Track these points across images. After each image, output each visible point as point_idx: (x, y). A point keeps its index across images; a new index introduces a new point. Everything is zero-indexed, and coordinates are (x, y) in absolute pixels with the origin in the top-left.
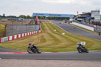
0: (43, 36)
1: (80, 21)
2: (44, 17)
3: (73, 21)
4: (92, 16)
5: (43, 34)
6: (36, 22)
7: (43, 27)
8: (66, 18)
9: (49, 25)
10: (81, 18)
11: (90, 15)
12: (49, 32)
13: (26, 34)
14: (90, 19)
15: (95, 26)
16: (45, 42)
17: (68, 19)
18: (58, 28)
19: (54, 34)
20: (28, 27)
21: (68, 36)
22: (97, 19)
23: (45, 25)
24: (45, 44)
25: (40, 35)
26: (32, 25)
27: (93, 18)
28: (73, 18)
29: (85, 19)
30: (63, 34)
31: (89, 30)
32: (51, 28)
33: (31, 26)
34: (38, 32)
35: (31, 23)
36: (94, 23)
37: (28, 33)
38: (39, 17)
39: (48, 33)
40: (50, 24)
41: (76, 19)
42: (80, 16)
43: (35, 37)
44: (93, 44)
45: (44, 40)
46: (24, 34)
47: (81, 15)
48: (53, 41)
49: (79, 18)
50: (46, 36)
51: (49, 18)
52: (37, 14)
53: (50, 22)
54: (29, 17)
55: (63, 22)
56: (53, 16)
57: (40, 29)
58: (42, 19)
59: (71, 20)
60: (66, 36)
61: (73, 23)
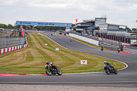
0: (29, 52)
1: (80, 32)
2: (32, 27)
3: (71, 32)
4: (96, 25)
5: (30, 49)
6: (20, 33)
7: (29, 40)
8: (60, 28)
9: (37, 37)
10: (81, 27)
11: (94, 24)
12: (38, 46)
13: (6, 49)
14: (93, 30)
15: (100, 39)
16: (32, 60)
17: (64, 29)
18: (51, 41)
19: (44, 50)
20: (9, 39)
21: (63, 53)
22: (103, 29)
23: (33, 38)
24: (32, 63)
25: (26, 51)
26: (15, 37)
27: (98, 28)
28: (71, 28)
29: (86, 30)
30: (57, 49)
31: (92, 45)
32: (41, 41)
33: (14, 39)
34: (23, 47)
35: (14, 35)
36: (99, 35)
37: (10, 48)
38: (24, 27)
39: (37, 49)
40: (39, 36)
41: (74, 30)
42: (80, 25)
43: (19, 53)
44: (97, 63)
45: (30, 58)
46: (4, 50)
47: (82, 23)
48: (44, 59)
49: (78, 27)
50: (33, 52)
51: (38, 28)
52: (21, 22)
53: (40, 33)
54: (10, 27)
55: (56, 34)
56: (44, 25)
57: (25, 43)
58: (28, 29)
59: (67, 30)
60: (61, 52)
61: (71, 35)
